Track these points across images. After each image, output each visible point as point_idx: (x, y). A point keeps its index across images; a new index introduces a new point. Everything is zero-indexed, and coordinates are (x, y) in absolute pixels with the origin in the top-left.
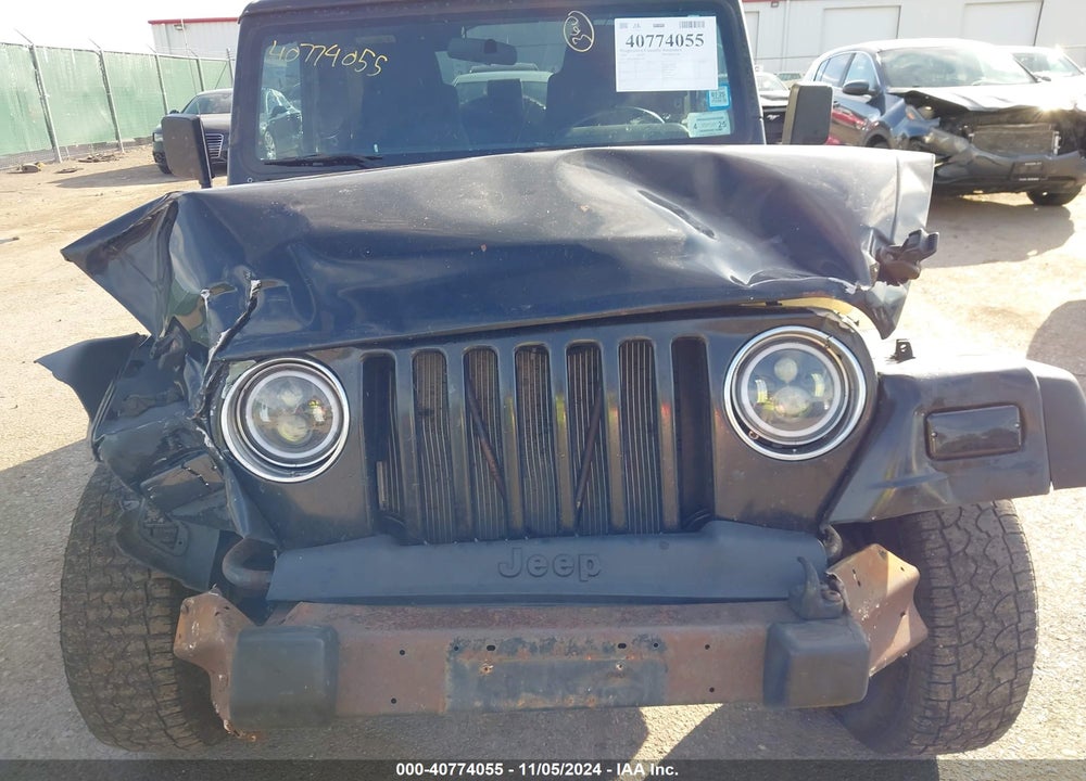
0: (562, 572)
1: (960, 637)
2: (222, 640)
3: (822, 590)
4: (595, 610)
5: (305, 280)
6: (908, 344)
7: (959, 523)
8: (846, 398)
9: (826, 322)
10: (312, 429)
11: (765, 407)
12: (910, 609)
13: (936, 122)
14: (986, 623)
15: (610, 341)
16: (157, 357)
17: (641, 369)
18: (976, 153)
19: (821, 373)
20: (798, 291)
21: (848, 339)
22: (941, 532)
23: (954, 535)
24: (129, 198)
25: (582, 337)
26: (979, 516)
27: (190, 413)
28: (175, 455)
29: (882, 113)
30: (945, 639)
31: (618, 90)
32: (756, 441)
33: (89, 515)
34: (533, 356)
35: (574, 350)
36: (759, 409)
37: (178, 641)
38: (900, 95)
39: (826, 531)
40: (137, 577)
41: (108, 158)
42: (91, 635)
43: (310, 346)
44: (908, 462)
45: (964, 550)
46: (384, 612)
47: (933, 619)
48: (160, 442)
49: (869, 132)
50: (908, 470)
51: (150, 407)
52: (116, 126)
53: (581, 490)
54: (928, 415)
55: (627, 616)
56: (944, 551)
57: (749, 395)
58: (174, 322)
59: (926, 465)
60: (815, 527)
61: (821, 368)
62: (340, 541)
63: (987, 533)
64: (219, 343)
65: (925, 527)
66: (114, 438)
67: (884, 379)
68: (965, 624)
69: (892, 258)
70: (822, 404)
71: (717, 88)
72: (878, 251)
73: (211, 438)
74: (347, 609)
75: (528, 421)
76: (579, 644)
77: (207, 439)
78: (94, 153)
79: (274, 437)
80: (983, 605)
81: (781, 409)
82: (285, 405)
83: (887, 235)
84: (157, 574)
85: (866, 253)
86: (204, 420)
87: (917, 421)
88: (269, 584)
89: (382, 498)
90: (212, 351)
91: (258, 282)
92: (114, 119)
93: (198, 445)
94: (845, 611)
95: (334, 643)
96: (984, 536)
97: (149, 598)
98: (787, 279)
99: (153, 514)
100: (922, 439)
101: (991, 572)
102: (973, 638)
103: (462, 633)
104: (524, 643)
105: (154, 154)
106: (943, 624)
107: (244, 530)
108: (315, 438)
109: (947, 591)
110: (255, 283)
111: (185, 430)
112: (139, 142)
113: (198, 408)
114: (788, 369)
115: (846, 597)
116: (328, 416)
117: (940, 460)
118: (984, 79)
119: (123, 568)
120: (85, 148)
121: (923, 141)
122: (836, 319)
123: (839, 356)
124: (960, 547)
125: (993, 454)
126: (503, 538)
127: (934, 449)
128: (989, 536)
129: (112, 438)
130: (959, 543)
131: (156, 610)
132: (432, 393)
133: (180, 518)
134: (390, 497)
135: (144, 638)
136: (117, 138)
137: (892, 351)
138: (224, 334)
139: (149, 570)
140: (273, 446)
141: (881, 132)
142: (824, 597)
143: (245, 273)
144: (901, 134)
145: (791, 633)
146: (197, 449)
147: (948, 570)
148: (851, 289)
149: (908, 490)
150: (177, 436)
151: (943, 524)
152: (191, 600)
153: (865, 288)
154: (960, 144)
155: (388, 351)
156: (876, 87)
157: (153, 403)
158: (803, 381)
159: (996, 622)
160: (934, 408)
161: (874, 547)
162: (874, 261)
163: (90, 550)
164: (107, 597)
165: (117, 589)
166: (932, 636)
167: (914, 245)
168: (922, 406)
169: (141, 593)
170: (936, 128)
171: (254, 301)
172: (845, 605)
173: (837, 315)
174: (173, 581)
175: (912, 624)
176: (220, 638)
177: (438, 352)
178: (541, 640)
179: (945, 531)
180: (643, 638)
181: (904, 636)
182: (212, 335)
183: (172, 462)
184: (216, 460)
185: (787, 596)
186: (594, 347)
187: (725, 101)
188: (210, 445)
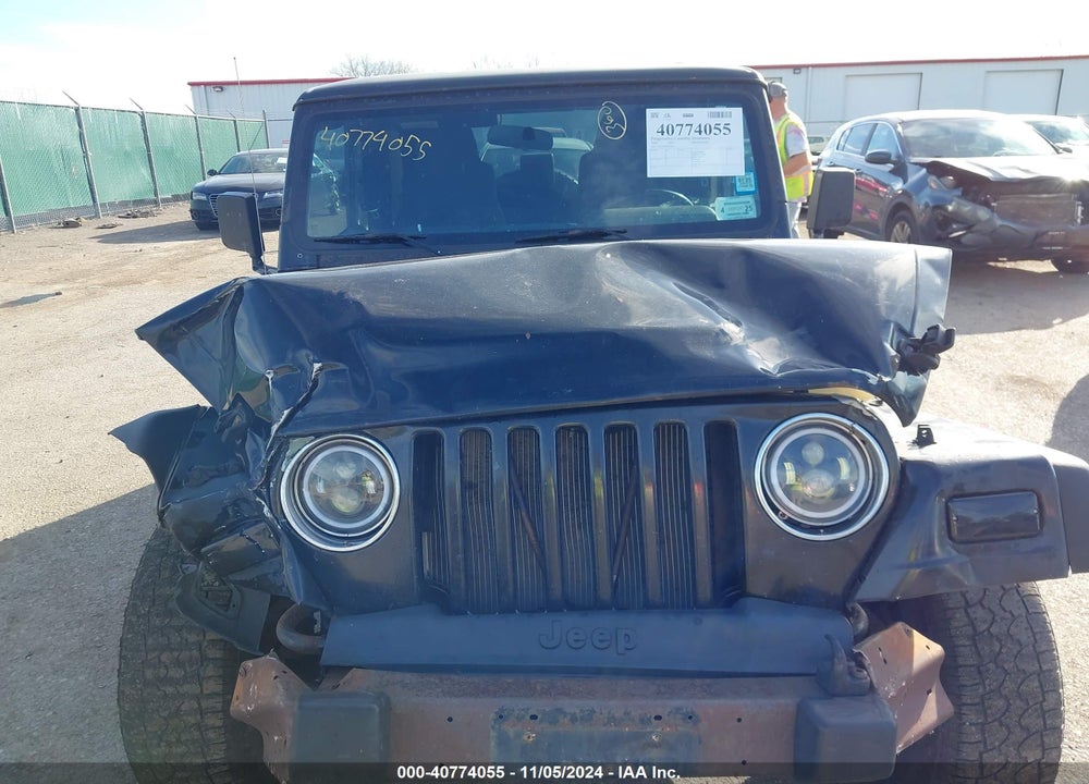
0: (598, 645)
1: (986, 715)
2: (281, 703)
3: (849, 667)
4: (632, 682)
5: (364, 363)
6: (929, 430)
7: (984, 603)
8: (871, 482)
9: (850, 409)
10: (365, 500)
11: (793, 489)
12: (936, 687)
13: (958, 192)
14: (1011, 702)
15: (645, 425)
16: (221, 431)
17: (675, 448)
18: (999, 222)
19: (846, 457)
20: (823, 380)
21: (870, 425)
22: (966, 611)
23: (979, 613)
24: (166, 254)
25: (620, 419)
26: (1002, 596)
27: (250, 484)
28: (233, 524)
29: (905, 182)
30: (971, 717)
31: (649, 176)
32: (785, 521)
33: (149, 577)
34: (571, 434)
35: (611, 430)
36: (788, 490)
37: (235, 703)
38: (922, 165)
39: (853, 608)
40: (193, 638)
41: (145, 215)
42: (149, 694)
43: (367, 424)
44: (931, 545)
45: (988, 629)
46: (432, 680)
47: (959, 697)
48: (220, 511)
49: (892, 200)
50: (930, 551)
51: (212, 478)
52: (155, 183)
53: (617, 564)
54: (950, 499)
55: (663, 689)
56: (969, 630)
57: (778, 476)
58: (238, 398)
59: (949, 548)
60: (841, 605)
61: (844, 452)
62: (387, 609)
63: (1011, 612)
64: (282, 420)
65: (951, 606)
66: (179, 507)
67: (905, 464)
68: (990, 702)
69: (912, 349)
70: (847, 486)
71: (743, 174)
72: (899, 343)
73: (270, 508)
74: (398, 676)
75: (566, 496)
76: (616, 715)
77: (266, 509)
78: (131, 209)
79: (328, 507)
80: (1007, 684)
81: (808, 490)
82: (340, 477)
83: (907, 327)
84: (211, 635)
85: (888, 346)
86: (264, 491)
87: (937, 505)
88: (322, 649)
89: (427, 567)
90: (275, 427)
91: (320, 365)
92: (153, 176)
93: (256, 514)
94: (872, 688)
95: (387, 709)
96: (1008, 615)
97: (203, 659)
98: (813, 370)
99: (209, 578)
100: (944, 523)
101: (1015, 652)
102: (998, 716)
103: (506, 702)
104: (565, 714)
105: (191, 211)
106: (969, 701)
107: (299, 597)
108: (367, 509)
109: (972, 669)
110: (317, 366)
111: (245, 500)
112: (176, 198)
113: (259, 479)
114: (815, 453)
115: (872, 675)
116: (379, 488)
117: (962, 542)
118: (1006, 150)
119: (179, 629)
120: (124, 204)
121: (946, 210)
122: (860, 407)
123: (864, 442)
124: (985, 627)
125: (1013, 538)
126: (541, 610)
127: (955, 532)
128: (1013, 615)
129: (177, 507)
130: (985, 622)
131: (210, 670)
132: (476, 467)
133: (235, 582)
134: (434, 567)
135: (198, 698)
136: (156, 194)
137: (914, 436)
138: (286, 412)
139: (204, 631)
140: (328, 517)
141: (904, 200)
142: (851, 674)
143: (307, 356)
144: (923, 202)
145: (820, 709)
146: (256, 517)
147: (973, 649)
148: (873, 379)
149: (931, 569)
150: (238, 506)
151: (967, 602)
152: (250, 664)
153: (886, 379)
154: (983, 214)
155: (438, 429)
156: (899, 156)
157: (217, 473)
158: (829, 465)
159: (1022, 700)
160: (956, 493)
161: (900, 625)
162: (893, 353)
163: (149, 611)
164: (164, 658)
165: (173, 650)
166: (958, 714)
167: (932, 340)
168: (942, 491)
169: (195, 653)
170: (959, 197)
171: (315, 382)
172: (871, 682)
173: (861, 404)
174: (226, 642)
175: (938, 702)
176: (279, 700)
177: (484, 430)
178: (581, 711)
179: (969, 610)
180: (678, 709)
181: (931, 713)
182: (275, 412)
183: (231, 530)
184: (274, 530)
185: (814, 671)
186: (630, 428)
187: (751, 186)
188: (269, 515)
